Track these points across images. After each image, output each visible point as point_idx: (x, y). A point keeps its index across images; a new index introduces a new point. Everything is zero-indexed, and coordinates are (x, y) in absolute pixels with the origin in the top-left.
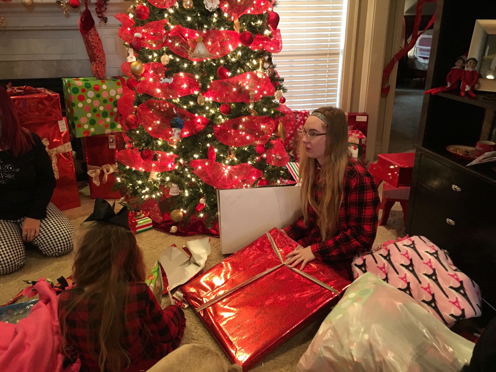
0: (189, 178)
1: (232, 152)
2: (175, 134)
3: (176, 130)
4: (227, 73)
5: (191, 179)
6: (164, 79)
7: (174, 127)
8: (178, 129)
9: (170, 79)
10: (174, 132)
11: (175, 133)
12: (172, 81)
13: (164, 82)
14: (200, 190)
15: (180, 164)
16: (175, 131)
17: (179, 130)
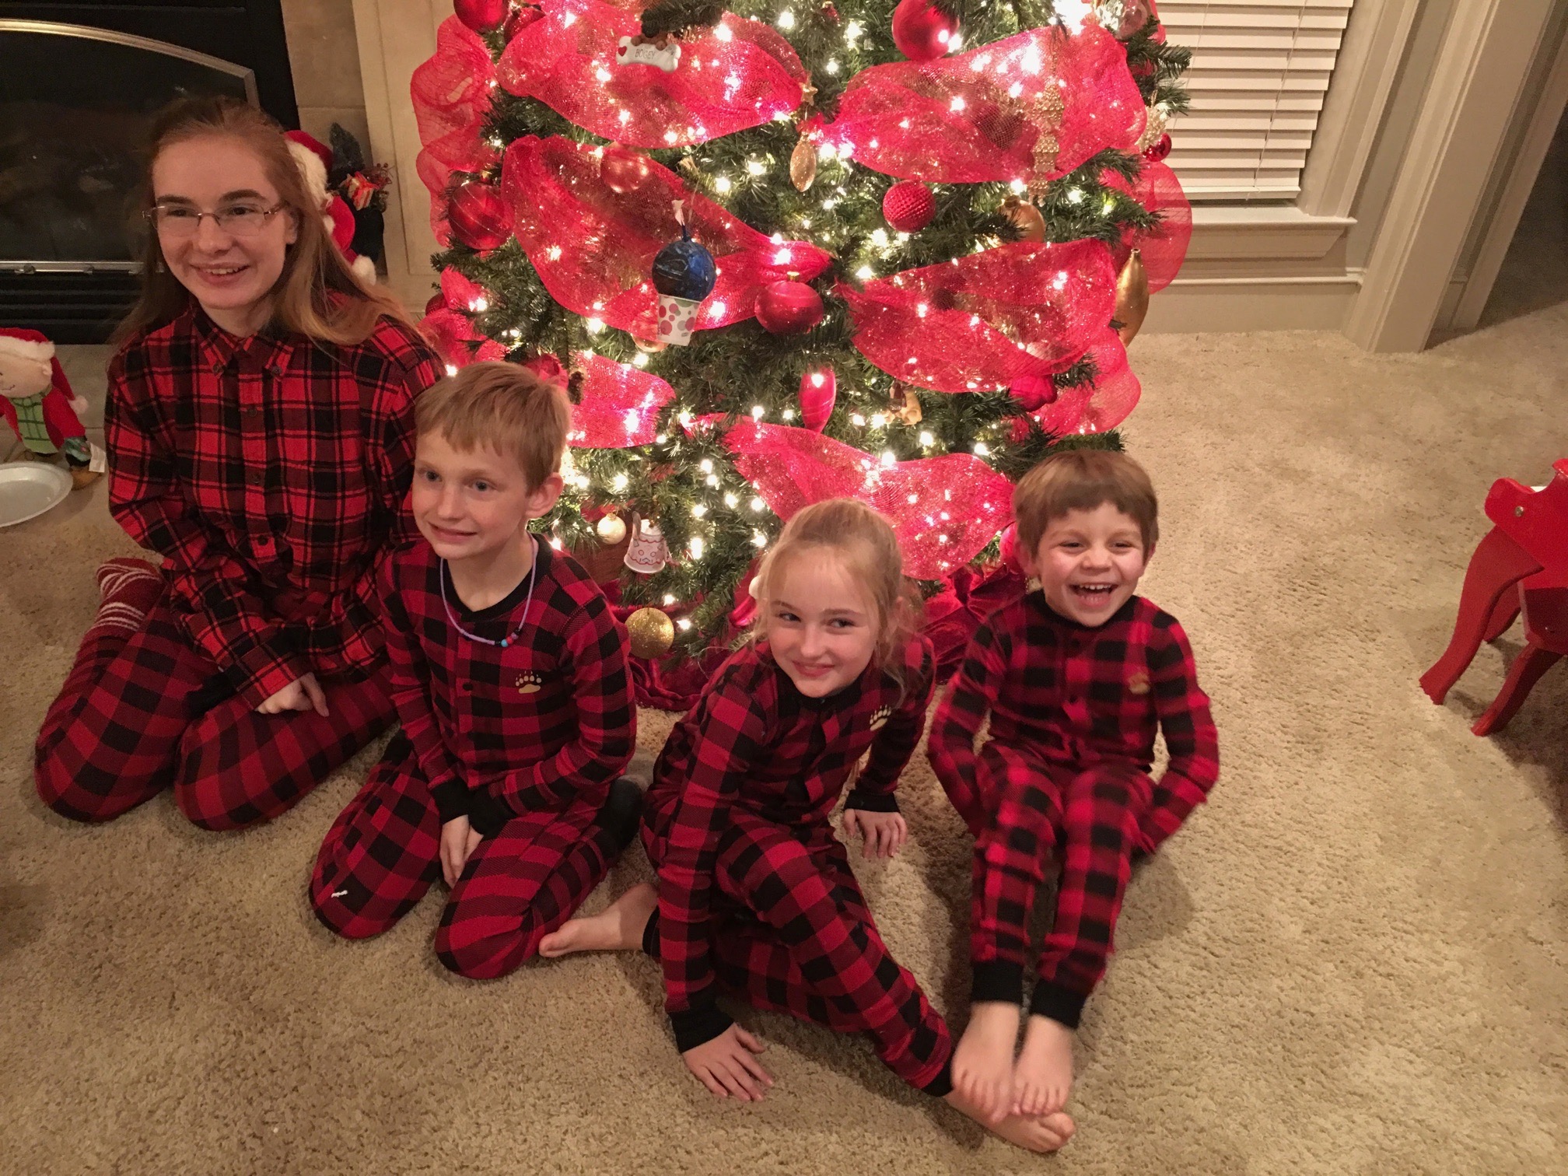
0: (713, 489)
1: (908, 394)
2: (674, 324)
3: (681, 308)
4: (942, 36)
5: (721, 492)
6: (637, 42)
7: (670, 293)
8: (689, 304)
9: (665, 54)
10: (669, 313)
11: (672, 318)
12: (676, 64)
13: (635, 65)
14: (750, 536)
15: (680, 430)
16: (674, 308)
17: (691, 308)
